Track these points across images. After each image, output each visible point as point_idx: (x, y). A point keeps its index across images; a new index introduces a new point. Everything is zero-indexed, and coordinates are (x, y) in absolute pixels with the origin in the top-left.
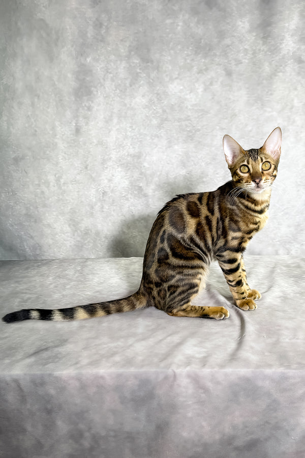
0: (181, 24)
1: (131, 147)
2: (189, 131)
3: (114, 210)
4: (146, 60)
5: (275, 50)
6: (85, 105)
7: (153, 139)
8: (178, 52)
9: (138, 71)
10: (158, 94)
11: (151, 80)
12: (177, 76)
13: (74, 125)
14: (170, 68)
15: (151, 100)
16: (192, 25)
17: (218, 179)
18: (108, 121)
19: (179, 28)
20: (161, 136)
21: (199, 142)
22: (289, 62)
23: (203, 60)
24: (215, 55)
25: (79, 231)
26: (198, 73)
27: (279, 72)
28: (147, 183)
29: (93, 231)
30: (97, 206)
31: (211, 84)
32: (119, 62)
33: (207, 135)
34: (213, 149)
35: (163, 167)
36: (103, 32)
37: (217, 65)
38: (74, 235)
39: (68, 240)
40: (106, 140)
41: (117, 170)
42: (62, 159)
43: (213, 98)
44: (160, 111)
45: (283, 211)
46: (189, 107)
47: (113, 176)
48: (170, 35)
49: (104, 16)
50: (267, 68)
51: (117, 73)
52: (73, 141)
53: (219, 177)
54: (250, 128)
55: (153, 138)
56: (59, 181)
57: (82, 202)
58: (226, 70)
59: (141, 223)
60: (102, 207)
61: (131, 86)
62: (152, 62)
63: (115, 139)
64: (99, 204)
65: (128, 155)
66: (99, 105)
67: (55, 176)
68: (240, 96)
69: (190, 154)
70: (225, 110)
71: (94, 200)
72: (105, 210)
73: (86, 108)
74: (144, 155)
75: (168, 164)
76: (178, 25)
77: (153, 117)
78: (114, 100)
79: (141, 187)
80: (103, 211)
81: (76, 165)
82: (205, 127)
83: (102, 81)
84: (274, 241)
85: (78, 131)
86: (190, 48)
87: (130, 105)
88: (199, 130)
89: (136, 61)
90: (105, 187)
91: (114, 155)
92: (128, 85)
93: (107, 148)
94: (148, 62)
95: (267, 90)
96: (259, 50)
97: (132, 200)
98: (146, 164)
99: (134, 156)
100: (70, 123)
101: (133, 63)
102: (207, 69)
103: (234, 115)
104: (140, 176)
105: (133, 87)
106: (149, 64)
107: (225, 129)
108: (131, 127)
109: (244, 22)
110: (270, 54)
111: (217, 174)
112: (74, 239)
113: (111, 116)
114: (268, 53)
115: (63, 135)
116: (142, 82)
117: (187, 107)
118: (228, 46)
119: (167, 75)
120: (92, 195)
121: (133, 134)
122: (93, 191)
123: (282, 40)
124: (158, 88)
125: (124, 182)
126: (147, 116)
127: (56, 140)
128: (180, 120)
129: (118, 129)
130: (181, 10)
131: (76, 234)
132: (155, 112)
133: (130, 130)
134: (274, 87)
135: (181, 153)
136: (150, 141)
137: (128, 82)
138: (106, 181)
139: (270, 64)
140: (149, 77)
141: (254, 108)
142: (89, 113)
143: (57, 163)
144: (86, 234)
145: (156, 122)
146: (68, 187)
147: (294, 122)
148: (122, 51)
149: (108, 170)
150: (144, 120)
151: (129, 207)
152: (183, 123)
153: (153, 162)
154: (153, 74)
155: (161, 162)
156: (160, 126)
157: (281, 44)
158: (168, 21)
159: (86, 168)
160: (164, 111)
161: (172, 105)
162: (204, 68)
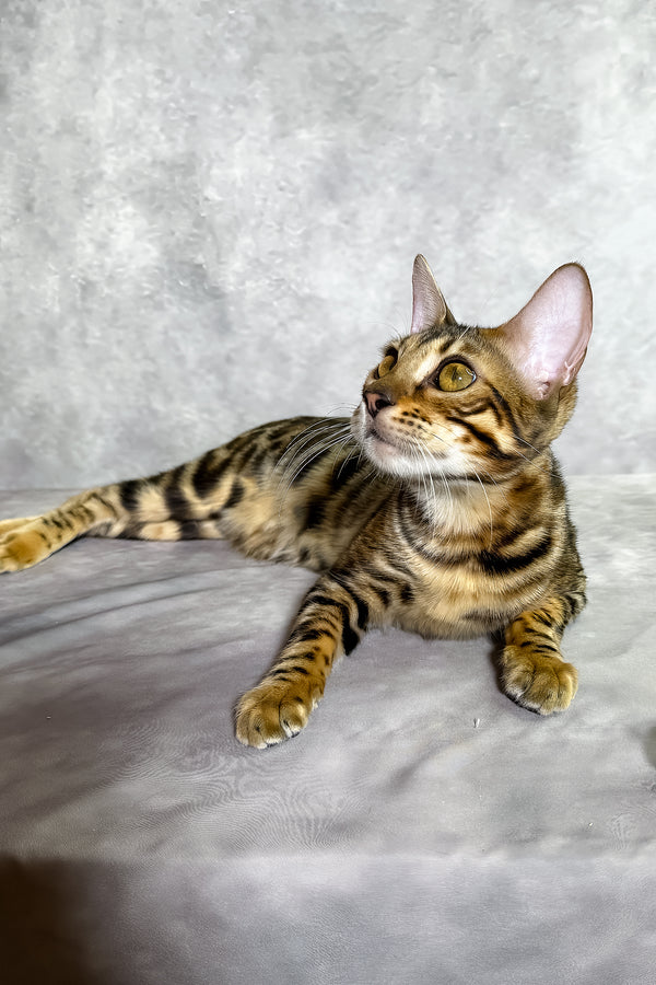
1: (163, 137)
2: (341, 83)
3: (120, 342)
6: (18, 9)
7: (230, 112)
20: (256, 100)
21: (377, 119)
25: (14, 410)
28: (218, 255)
29: (58, 409)
30: (66, 329)
33: (400, 95)
34: (421, 139)
35: (265, 200)
40: (86, 118)
41: (121, 212)
44: (249, 20)
45: (646, 341)
47: (111, 230)
53: (444, 233)
54: (534, 72)
57: (20, 316)
59: (208, 383)
60: (83, 333)
63: (110, 113)
64: (73, 322)
65: (154, 163)
69: (349, 156)
70: (451, 15)
71: (57, 309)
72: (90, 341)
73: (19, 19)
74: (205, 164)
75: (281, 189)
77: (228, 40)
79: (200, 266)
80: (85, 346)
82: (391, 70)
84: (621, 437)
88: (373, 80)
90: (90, 266)
91: (110, 166)
93: (88, 142)
97: (174, 310)
99: (170, 167)
103: (483, 31)
104: (195, 231)
107: (453, 75)
108: (160, 73)
111: (437, 222)
113: (98, 40)
120: (50, 293)
121: (166, 96)
122: (51, 283)
125: (147, 251)
128: (310, 48)
129: (119, 82)
132: (235, 23)
133: (158, 82)
136: (221, 117)
138: (90, 249)
142: (32, 34)
144: (37, 417)
145: (238, 57)
149: (95, 211)
151: (165, 333)
152: (324, 59)
153: (234, 183)
155: (258, 184)
156: (249, 70)
159: (29, 208)
160: (261, 21)
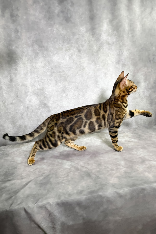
0: (55, 30)
4: (41, 46)
5: (98, 39)
8: (55, 42)
9: (38, 51)
10: (48, 61)
11: (44, 55)
12: (56, 53)
13: (9, 77)
14: (52, 49)
15: (45, 64)
16: (60, 30)
17: (80, 96)
18: (26, 74)
19: (55, 31)
22: (105, 45)
23: (67, 45)
24: (72, 43)
26: (66, 51)
27: (101, 49)
31: (72, 56)
32: (28, 48)
36: (19, 34)
37: (73, 47)
38: (14, 129)
39: (11, 131)
42: (5, 94)
43: (74, 62)
46: (63, 66)
48: (51, 35)
49: (19, 28)
50: (95, 48)
51: (28, 53)
52: (9, 85)
55: (48, 81)
56: (5, 104)
58: (77, 49)
61: (35, 58)
62: (44, 47)
66: (21, 67)
67: (3, 102)
68: (85, 60)
76: (54, 30)
78: (28, 65)
81: (12, 96)
83: (21, 56)
85: (11, 80)
86: (61, 40)
87: (36, 67)
89: (36, 47)
92: (33, 58)
94: (42, 47)
95: (96, 57)
96: (91, 40)
98: (46, 93)
100: (7, 77)
101: (35, 48)
102: (69, 49)
105: (36, 58)
106: (43, 48)
109: (83, 28)
110: (96, 41)
112: (14, 130)
114: (95, 41)
115: (4, 83)
116: (40, 56)
117: (62, 66)
118: (77, 39)
119: (51, 53)
123: (101, 35)
124: (48, 58)
126: (44, 71)
127: (1, 85)
130: (54, 23)
131: (15, 128)
134: (99, 56)
135: (62, 87)
137: (33, 57)
139: (97, 46)
140: (43, 54)
141: (92, 65)
143: (3, 96)
146: (9, 106)
147: (109, 70)
148: (29, 43)
150: (43, 73)
154: (45, 53)
157: (100, 37)
158: (49, 29)
161: (55, 66)
162: (68, 49)
